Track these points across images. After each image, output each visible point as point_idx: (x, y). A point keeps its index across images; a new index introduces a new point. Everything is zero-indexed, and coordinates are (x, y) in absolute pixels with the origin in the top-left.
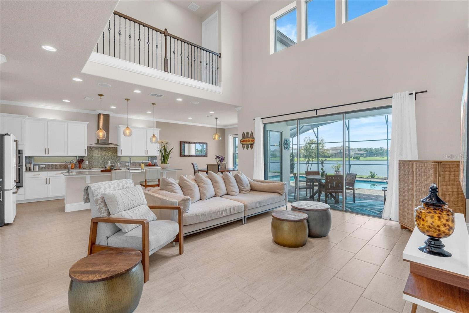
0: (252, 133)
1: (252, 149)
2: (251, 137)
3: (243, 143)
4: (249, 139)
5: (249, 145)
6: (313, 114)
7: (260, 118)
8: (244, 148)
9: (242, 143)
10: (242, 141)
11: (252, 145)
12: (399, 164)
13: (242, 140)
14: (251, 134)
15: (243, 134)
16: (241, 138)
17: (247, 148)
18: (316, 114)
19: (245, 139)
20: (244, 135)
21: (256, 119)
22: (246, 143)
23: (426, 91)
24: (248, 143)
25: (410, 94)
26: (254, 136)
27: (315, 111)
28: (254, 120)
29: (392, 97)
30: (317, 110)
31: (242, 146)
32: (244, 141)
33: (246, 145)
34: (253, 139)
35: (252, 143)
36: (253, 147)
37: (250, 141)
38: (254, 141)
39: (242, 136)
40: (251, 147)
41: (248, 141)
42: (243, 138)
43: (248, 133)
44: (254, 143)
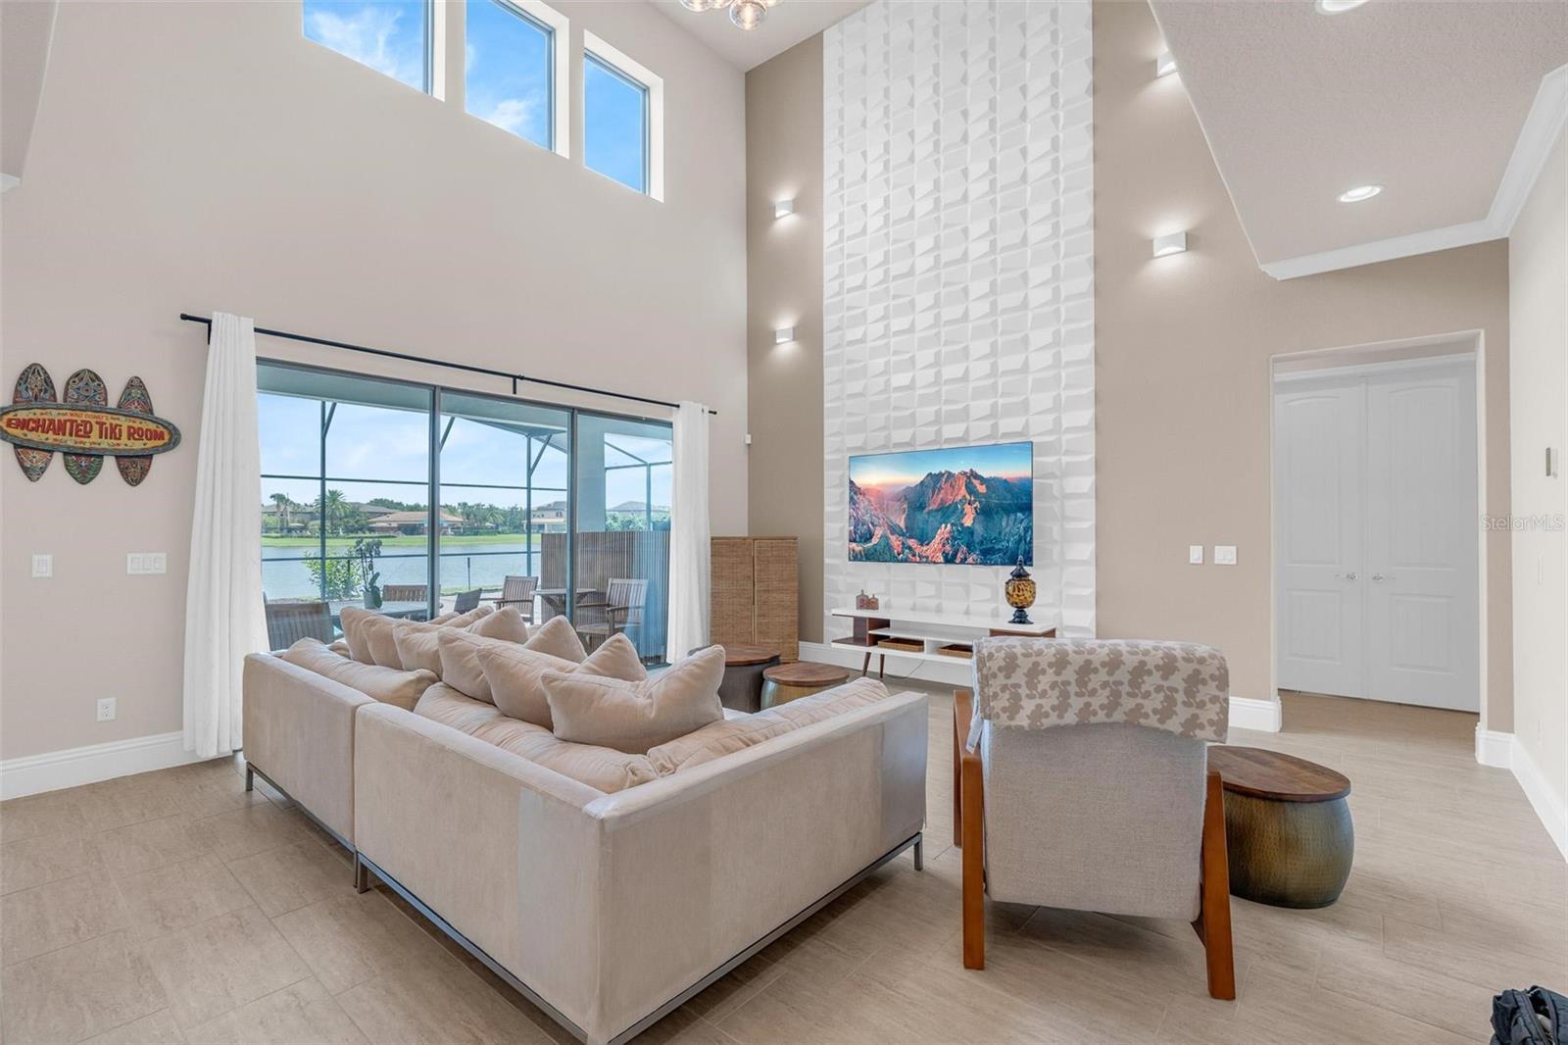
0: (135, 386)
1: (134, 481)
2: (135, 408)
3: (33, 436)
4: (108, 420)
5: (109, 464)
6: (503, 387)
7: (249, 324)
8: (31, 473)
9: (11, 431)
10: (23, 424)
11: (147, 462)
13: (22, 415)
14: (127, 393)
15: (24, 378)
17: (84, 476)
18: (515, 392)
19: (54, 415)
20: (48, 381)
21: (217, 318)
22: (70, 441)
23: (716, 413)
24: (95, 441)
25: (703, 411)
26: (160, 412)
27: (512, 379)
28: (184, 317)
29: (678, 406)
30: (515, 377)
31: (18, 455)
32: (39, 426)
33: (65, 454)
34: (152, 426)
35: (138, 445)
36: (144, 472)
37: (113, 433)
38: (160, 436)
39: (16, 390)
40: (124, 472)
41: (96, 428)
42: (29, 401)
43: (87, 383)
44: (166, 448)
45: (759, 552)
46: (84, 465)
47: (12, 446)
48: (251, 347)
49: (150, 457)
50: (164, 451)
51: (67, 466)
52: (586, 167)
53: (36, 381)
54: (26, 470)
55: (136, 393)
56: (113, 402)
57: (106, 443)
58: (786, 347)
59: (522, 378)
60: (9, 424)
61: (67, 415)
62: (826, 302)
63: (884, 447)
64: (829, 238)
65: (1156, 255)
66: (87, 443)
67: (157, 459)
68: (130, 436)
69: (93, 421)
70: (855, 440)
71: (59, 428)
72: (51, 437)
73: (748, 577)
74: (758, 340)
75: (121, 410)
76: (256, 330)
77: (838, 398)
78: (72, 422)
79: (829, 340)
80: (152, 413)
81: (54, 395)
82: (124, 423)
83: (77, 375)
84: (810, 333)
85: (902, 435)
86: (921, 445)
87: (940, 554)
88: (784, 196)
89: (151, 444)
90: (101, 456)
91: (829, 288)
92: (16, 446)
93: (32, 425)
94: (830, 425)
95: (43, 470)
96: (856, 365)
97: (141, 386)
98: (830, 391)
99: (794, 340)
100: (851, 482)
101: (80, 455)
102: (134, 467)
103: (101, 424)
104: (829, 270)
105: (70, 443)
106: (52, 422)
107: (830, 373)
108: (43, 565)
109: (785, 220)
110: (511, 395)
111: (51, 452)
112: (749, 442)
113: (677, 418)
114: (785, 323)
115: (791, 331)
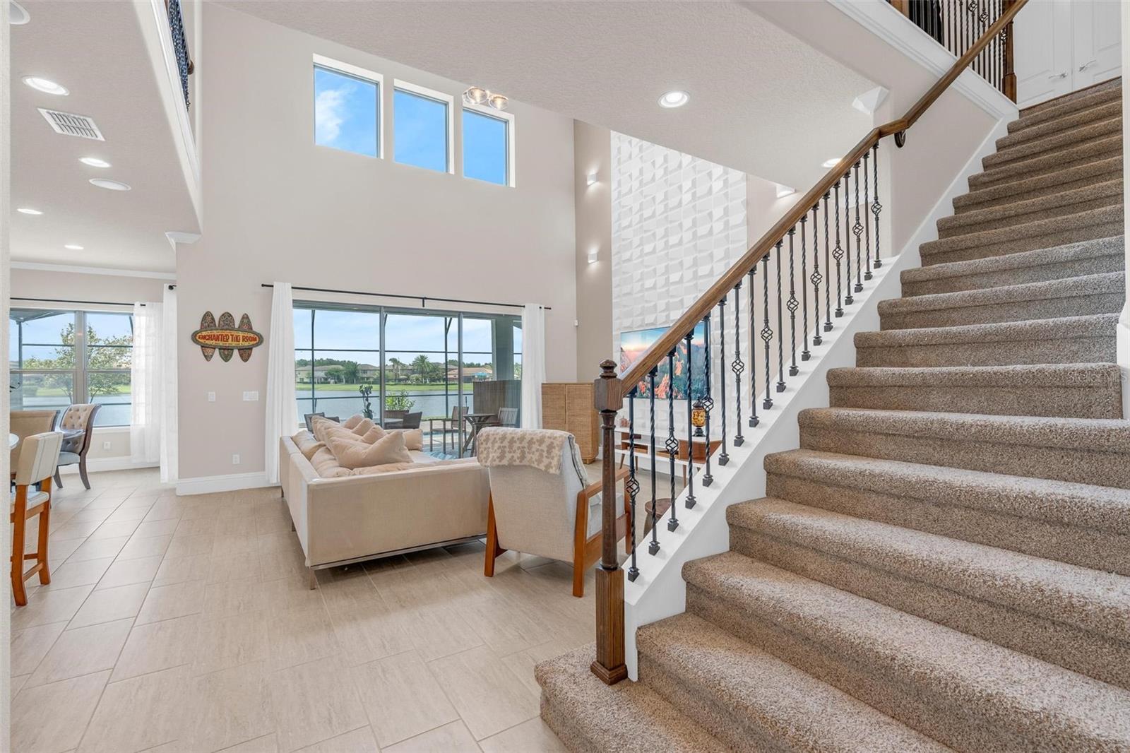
0: (245, 317)
1: (245, 360)
2: (245, 328)
3: (207, 342)
4: (235, 333)
5: (236, 352)
6: (417, 304)
7: (289, 286)
8: (208, 358)
9: (200, 340)
10: (204, 337)
12: (542, 387)
13: (204, 333)
14: (242, 321)
15: (204, 318)
16: (198, 328)
17: (226, 358)
18: (424, 306)
19: (215, 332)
20: (213, 319)
21: (275, 284)
22: (221, 343)
23: (550, 309)
24: (230, 343)
25: (540, 308)
26: (255, 328)
27: (422, 300)
28: (263, 285)
29: (524, 307)
30: (424, 299)
31: (202, 350)
32: (210, 338)
33: (220, 349)
34: (252, 335)
35: (246, 344)
36: (249, 355)
37: (237, 339)
38: (255, 340)
39: (202, 323)
40: (241, 356)
41: (231, 337)
42: (206, 327)
43: (227, 317)
44: (257, 345)
45: (569, 392)
46: (226, 354)
47: (200, 347)
48: (290, 296)
49: (251, 349)
50: (257, 346)
51: (220, 354)
52: (466, 177)
53: (209, 319)
54: (205, 356)
55: (245, 321)
56: (237, 326)
57: (234, 344)
58: (594, 265)
59: (426, 298)
60: (199, 338)
61: (220, 332)
62: (613, 236)
63: (641, 326)
64: (614, 195)
65: (778, 196)
66: (227, 344)
67: (254, 349)
68: (243, 340)
69: (229, 334)
70: (627, 322)
71: (217, 338)
72: (213, 342)
73: (563, 407)
74: (580, 261)
75: (239, 329)
76: (293, 288)
77: (619, 296)
78: (222, 335)
79: (614, 260)
80: (251, 329)
81: (215, 325)
82: (241, 334)
83: (223, 315)
84: (605, 255)
85: (650, 319)
86: (660, 324)
87: (664, 393)
88: (592, 171)
89: (252, 343)
90: (232, 350)
91: (614, 228)
92: (202, 347)
93: (207, 337)
94: (616, 312)
95: (212, 356)
96: (627, 275)
97: (248, 318)
98: (615, 291)
99: (598, 260)
100: (622, 349)
101: (224, 349)
102: (245, 354)
103: (232, 335)
104: (614, 217)
105: (221, 344)
106: (214, 336)
107: (615, 280)
108: (212, 396)
109: (593, 186)
110: (422, 308)
111: (215, 349)
112: (576, 324)
113: (524, 314)
114: (593, 250)
115: (596, 256)
